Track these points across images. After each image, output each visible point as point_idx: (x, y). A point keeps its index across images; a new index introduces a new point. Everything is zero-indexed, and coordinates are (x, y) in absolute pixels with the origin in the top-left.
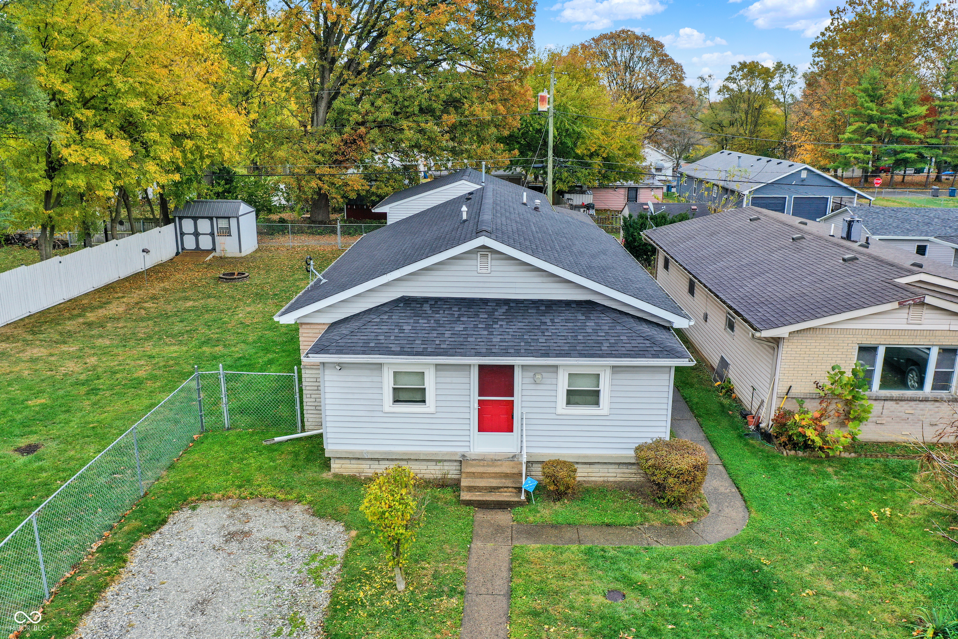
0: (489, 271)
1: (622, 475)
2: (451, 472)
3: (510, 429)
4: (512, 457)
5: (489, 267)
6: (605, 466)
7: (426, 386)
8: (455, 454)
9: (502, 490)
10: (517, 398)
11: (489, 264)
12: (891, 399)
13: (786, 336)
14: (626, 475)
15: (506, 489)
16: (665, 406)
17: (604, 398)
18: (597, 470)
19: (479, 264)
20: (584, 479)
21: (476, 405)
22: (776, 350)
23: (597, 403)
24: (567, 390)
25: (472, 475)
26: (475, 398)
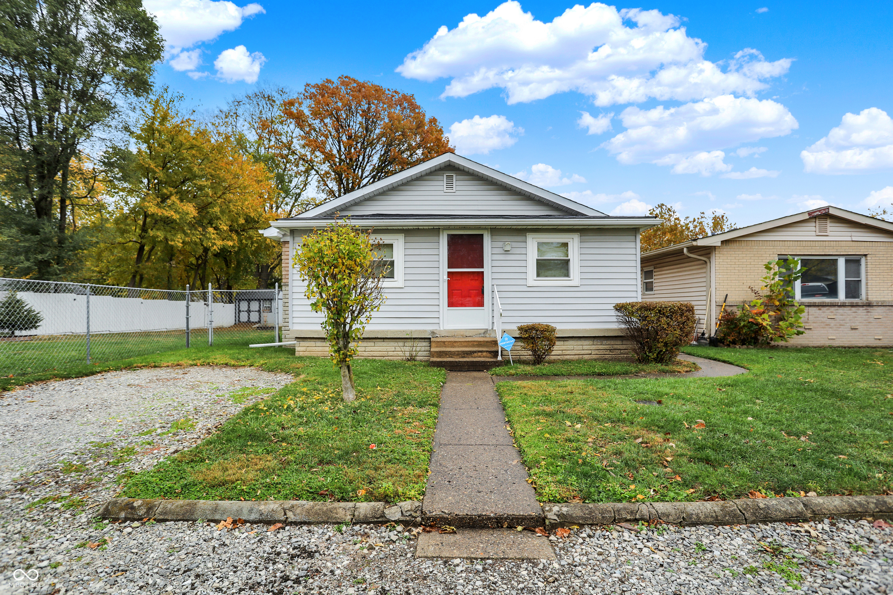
0: (454, 191)
1: (597, 352)
2: (420, 354)
3: (480, 304)
4: (484, 333)
5: (454, 187)
6: (579, 342)
7: (395, 258)
8: (425, 331)
9: (476, 354)
10: (487, 270)
11: (454, 185)
12: (814, 305)
13: (719, 244)
14: (601, 352)
15: (480, 354)
16: (633, 276)
17: (574, 267)
18: (571, 347)
19: (445, 185)
20: (559, 357)
21: (446, 277)
22: (708, 264)
23: (567, 275)
24: (537, 260)
25: (442, 344)
26: (444, 269)
